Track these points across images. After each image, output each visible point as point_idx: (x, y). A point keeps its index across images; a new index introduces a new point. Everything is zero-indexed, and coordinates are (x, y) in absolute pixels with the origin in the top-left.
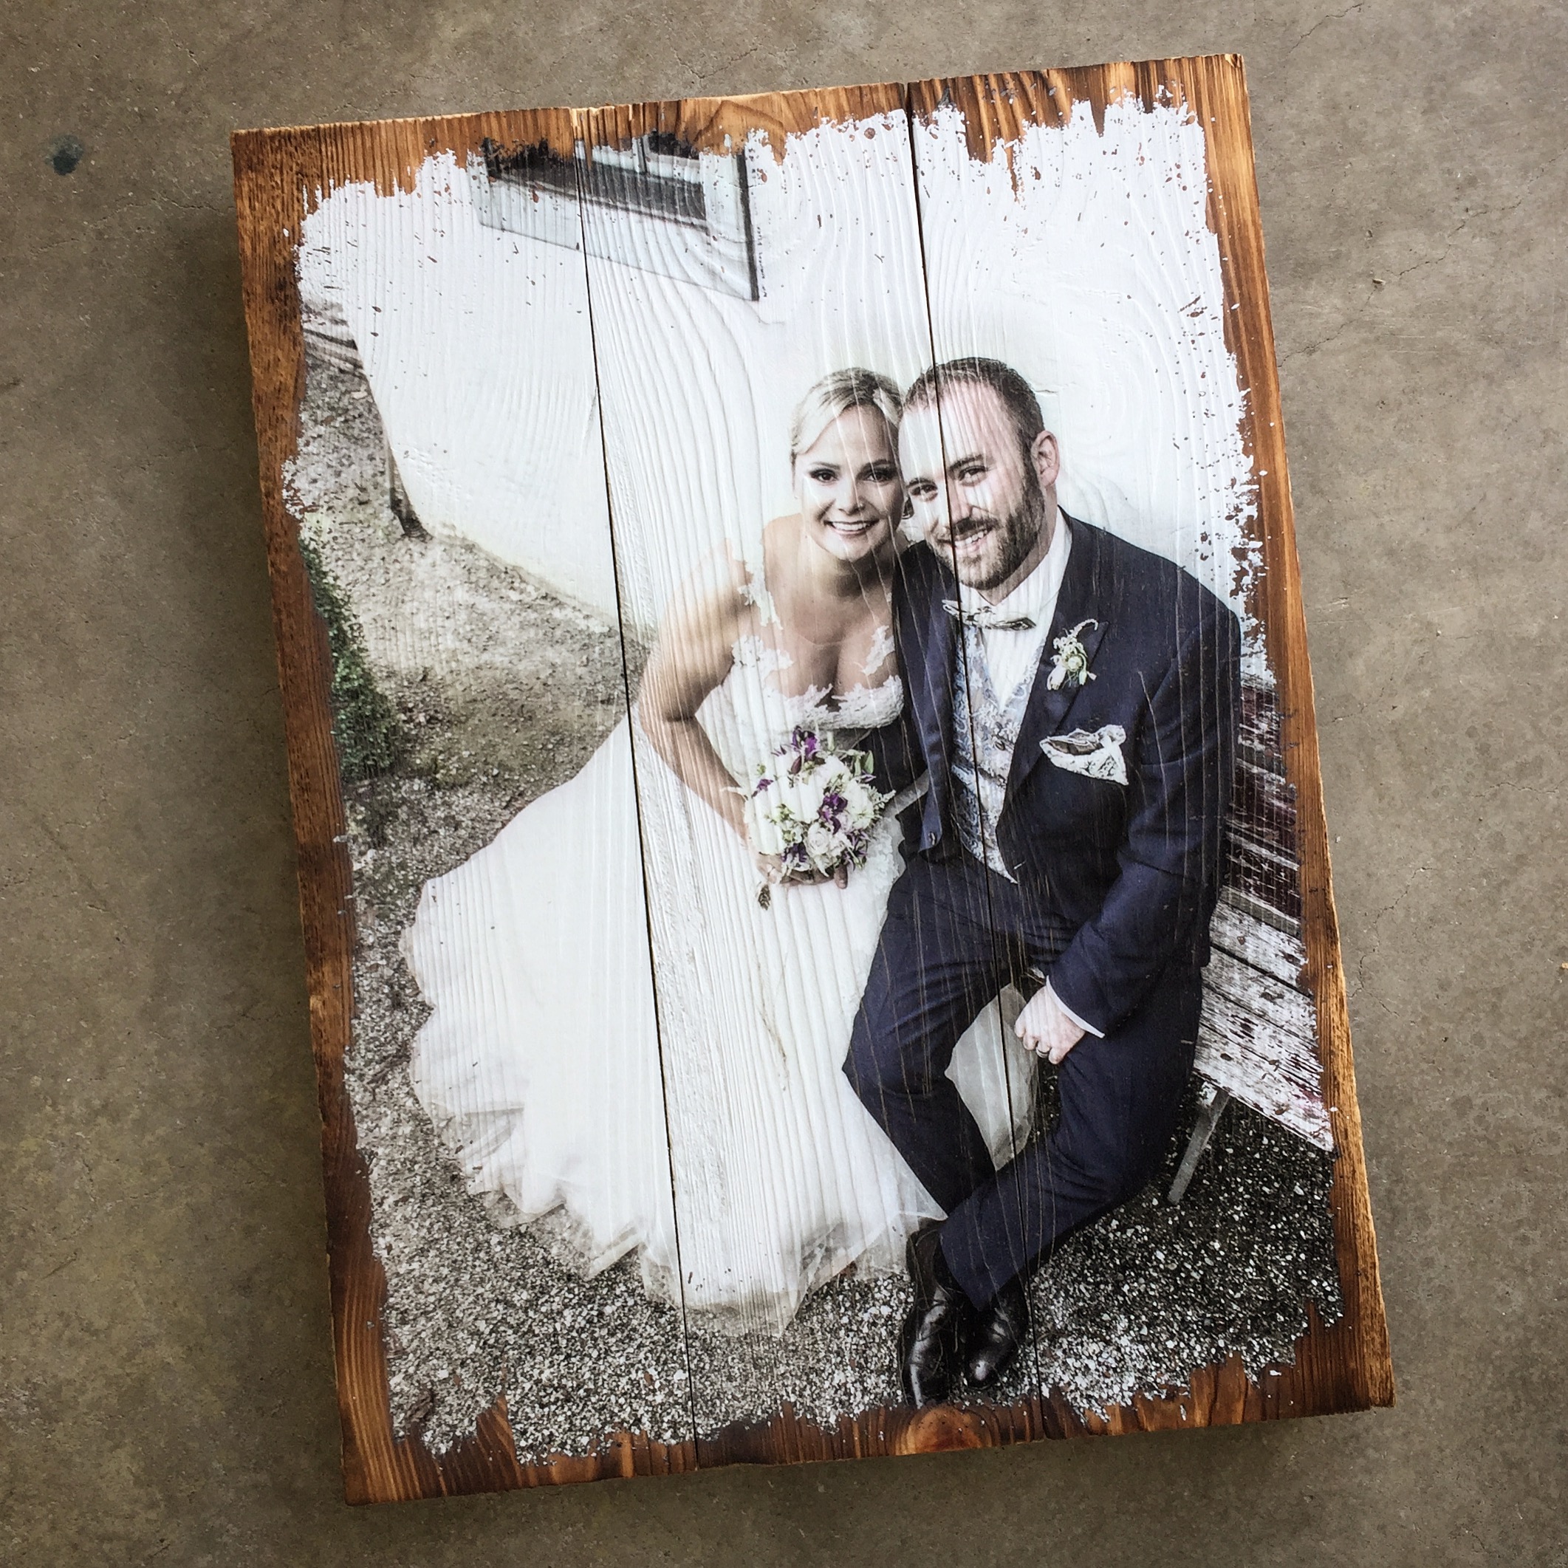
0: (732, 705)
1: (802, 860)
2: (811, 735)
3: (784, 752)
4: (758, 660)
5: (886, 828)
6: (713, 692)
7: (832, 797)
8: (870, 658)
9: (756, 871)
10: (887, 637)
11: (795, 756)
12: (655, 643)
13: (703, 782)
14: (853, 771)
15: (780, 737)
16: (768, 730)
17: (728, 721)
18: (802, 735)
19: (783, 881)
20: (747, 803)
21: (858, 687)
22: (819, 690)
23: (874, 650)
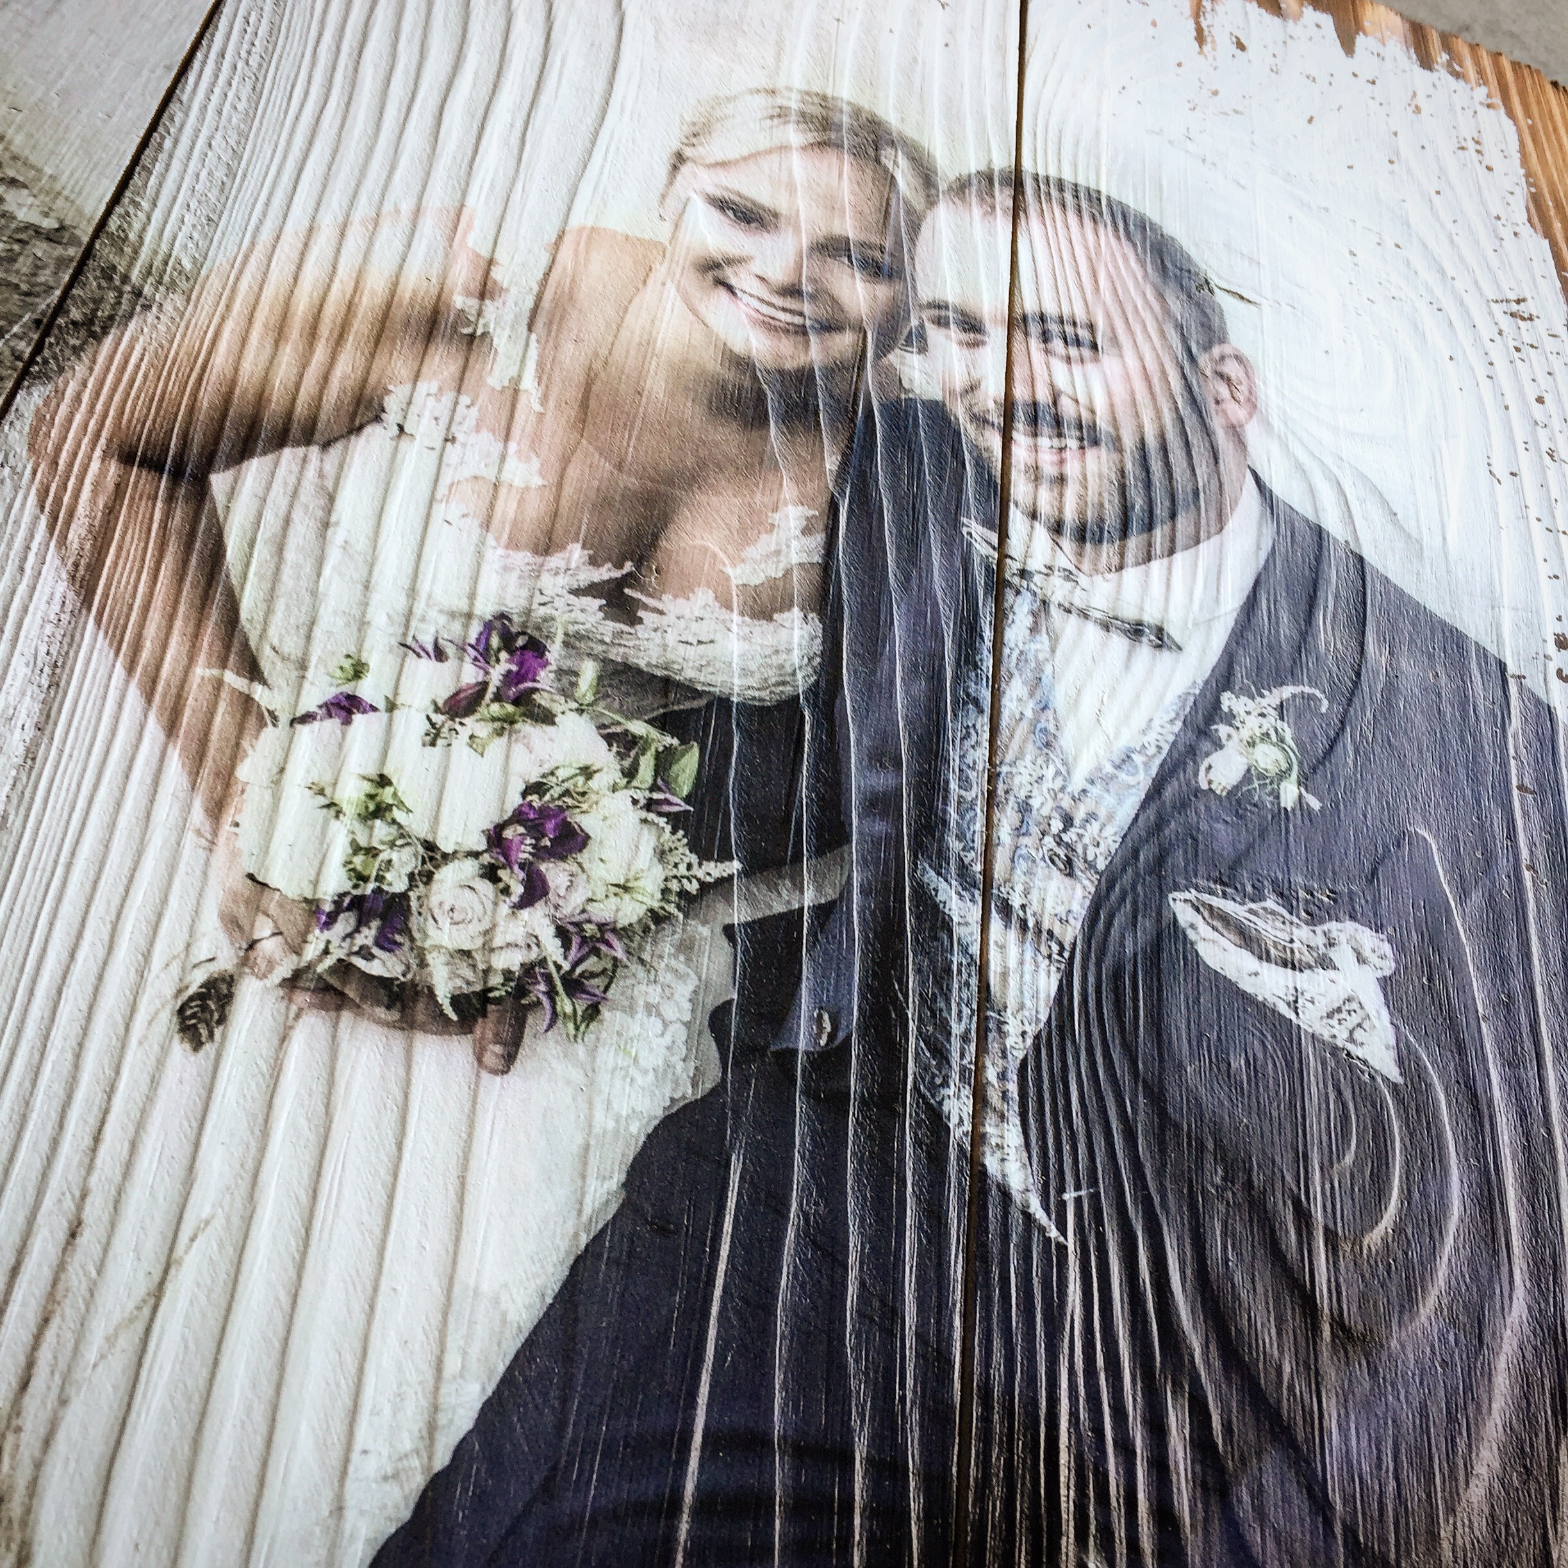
0: (332, 499)
1: (385, 943)
2: (536, 648)
3: (440, 654)
4: (449, 439)
5: (686, 947)
6: (288, 454)
7: (544, 813)
8: (752, 552)
9: (211, 922)
10: (807, 531)
11: (470, 675)
12: (178, 300)
13: (152, 630)
14: (630, 773)
15: (442, 620)
16: (412, 592)
17: (302, 530)
18: (508, 640)
19: (293, 983)
20: (269, 732)
21: (703, 597)
22: (594, 562)
23: (766, 543)
